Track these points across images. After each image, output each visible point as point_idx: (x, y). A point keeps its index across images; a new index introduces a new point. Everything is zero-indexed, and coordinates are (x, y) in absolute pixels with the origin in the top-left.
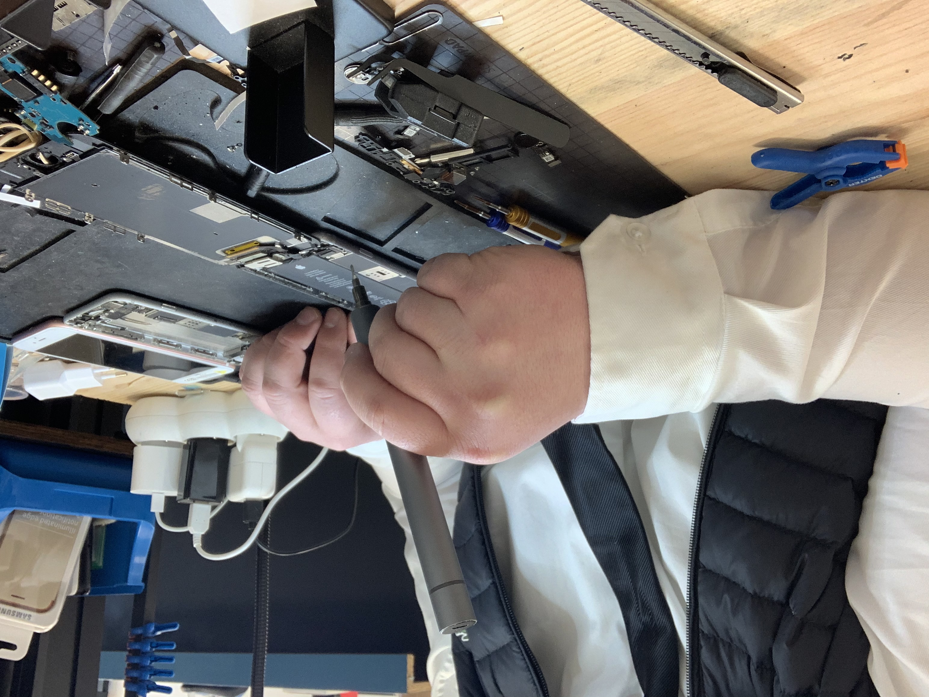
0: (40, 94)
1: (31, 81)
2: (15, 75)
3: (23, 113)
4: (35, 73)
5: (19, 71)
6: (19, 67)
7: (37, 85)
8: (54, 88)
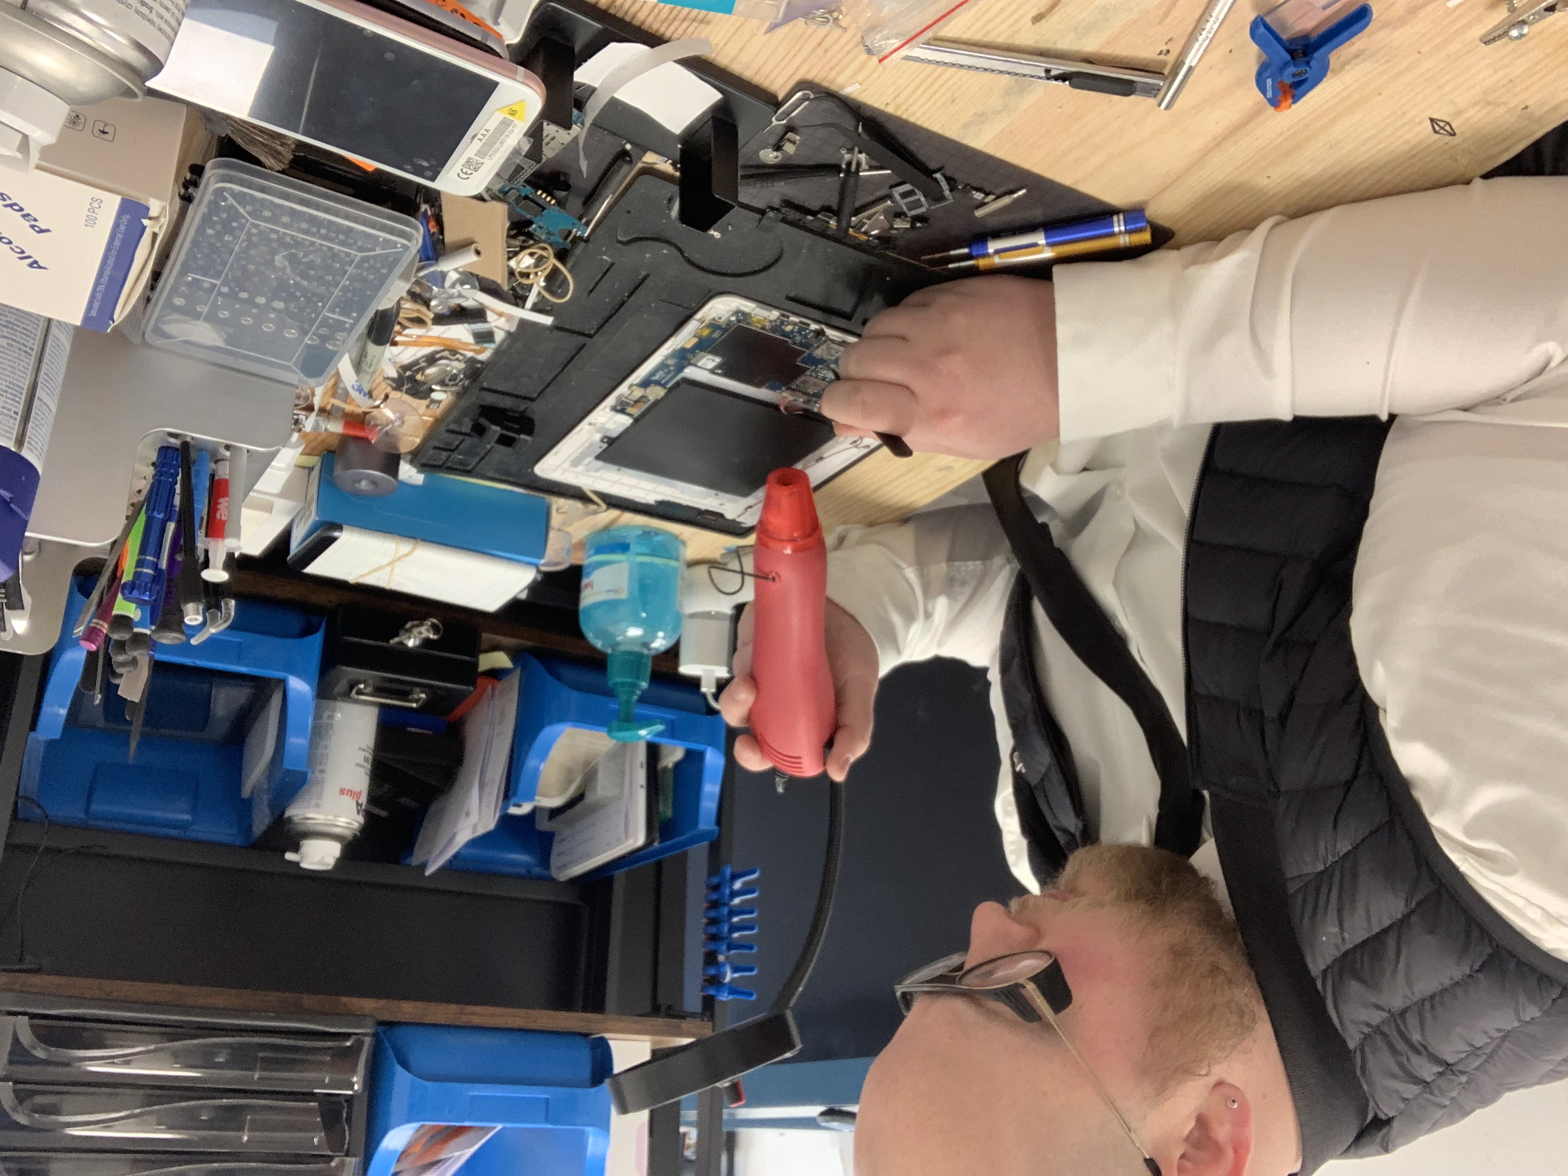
0: (544, 209)
1: (537, 199)
2: (526, 198)
3: (534, 226)
4: (539, 192)
5: (528, 193)
6: (529, 190)
7: (540, 202)
8: (553, 202)
